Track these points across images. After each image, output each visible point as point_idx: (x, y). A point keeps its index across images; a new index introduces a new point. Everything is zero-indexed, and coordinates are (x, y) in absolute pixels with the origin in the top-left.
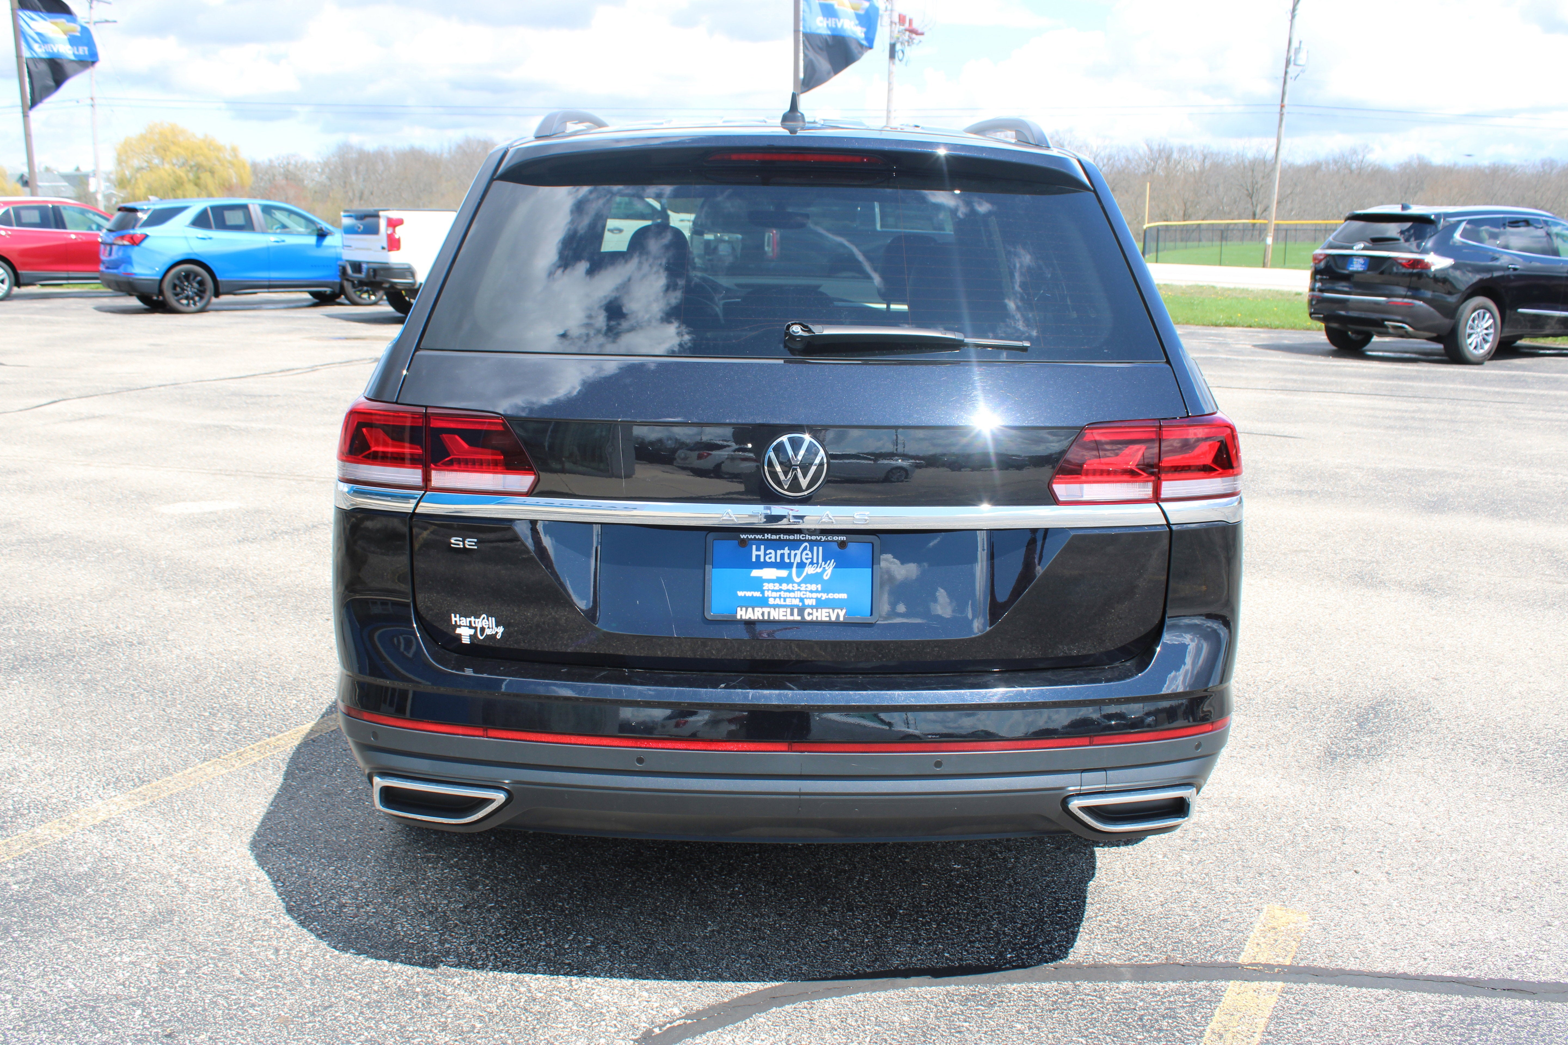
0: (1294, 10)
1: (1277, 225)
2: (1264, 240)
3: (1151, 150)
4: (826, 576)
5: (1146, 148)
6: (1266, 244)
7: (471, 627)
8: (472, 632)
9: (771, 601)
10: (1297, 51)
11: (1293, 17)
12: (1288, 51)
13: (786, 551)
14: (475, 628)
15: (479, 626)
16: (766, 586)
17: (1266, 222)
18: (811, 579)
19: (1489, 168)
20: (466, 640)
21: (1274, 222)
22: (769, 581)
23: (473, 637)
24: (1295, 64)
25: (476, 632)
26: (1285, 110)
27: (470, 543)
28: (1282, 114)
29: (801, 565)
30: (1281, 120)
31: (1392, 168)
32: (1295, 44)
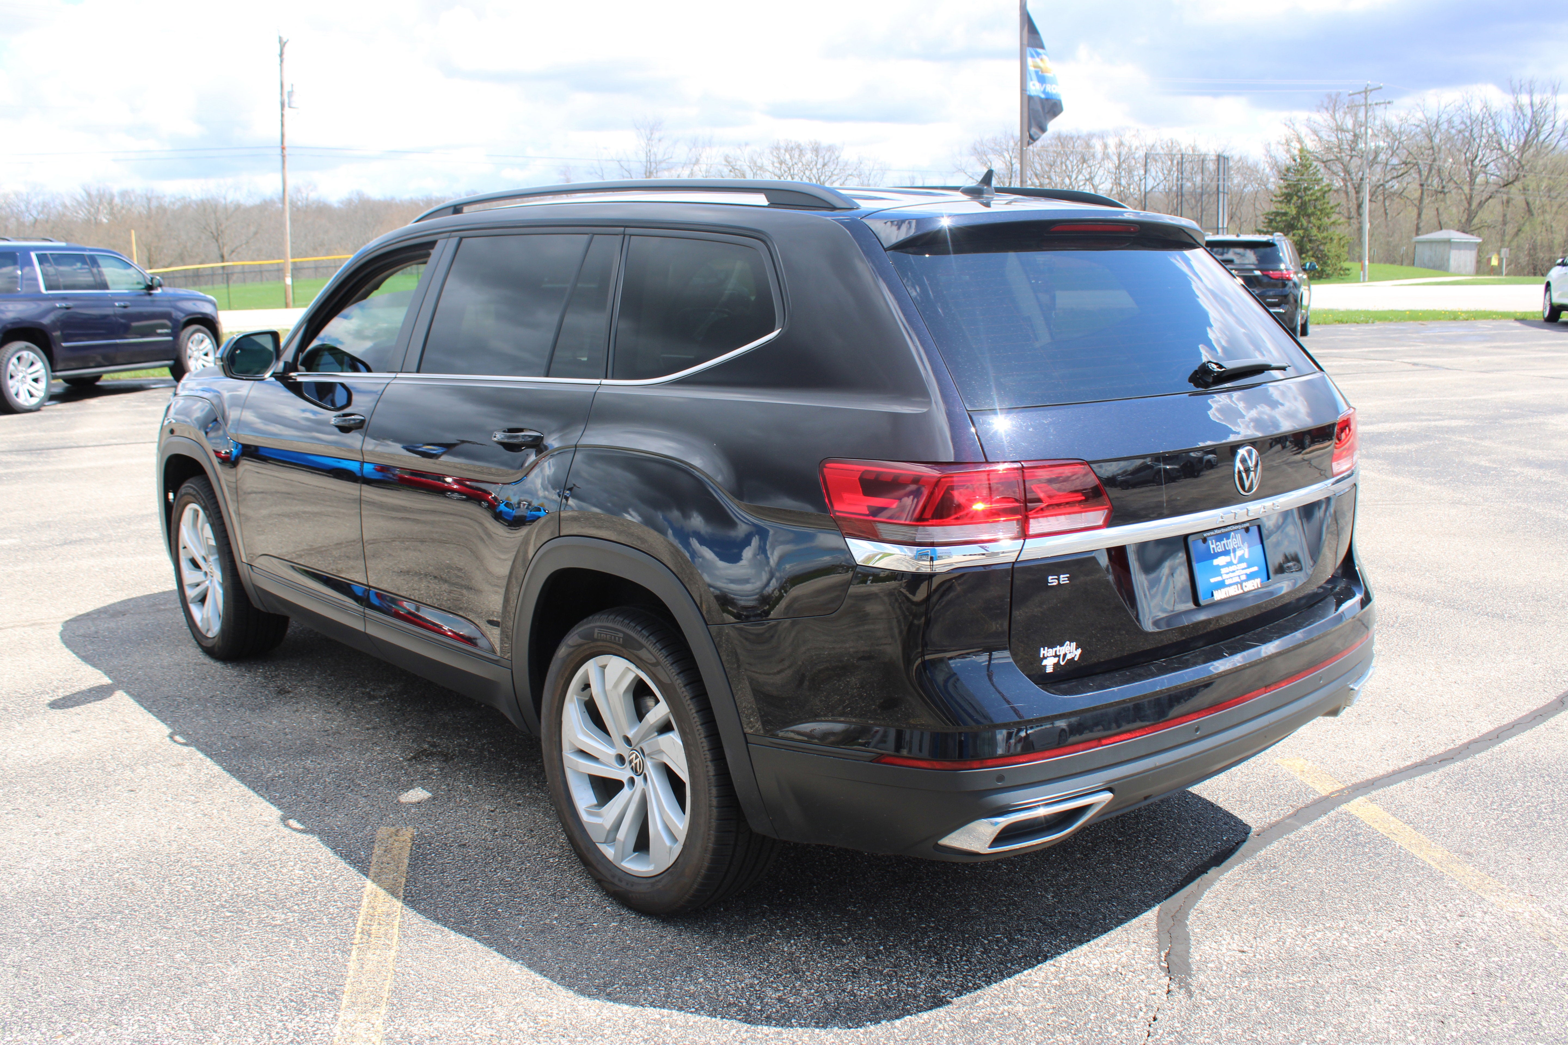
0: (281, 55)
1: (294, 264)
2: (284, 280)
3: (89, 195)
4: (1246, 556)
5: (84, 194)
6: (285, 284)
7: (1056, 656)
8: (1055, 660)
9: (1227, 582)
10: (290, 94)
11: (282, 61)
12: (282, 94)
13: (1225, 541)
14: (1059, 656)
15: (1062, 653)
16: (1223, 571)
17: (282, 261)
18: (1241, 560)
19: (422, 201)
20: (1049, 670)
21: (290, 260)
22: (1224, 566)
23: (1056, 665)
24: (290, 107)
25: (1059, 661)
26: (286, 152)
27: (1064, 579)
28: (283, 156)
29: (1234, 550)
30: (283, 162)
31: (336, 205)
32: (287, 89)
